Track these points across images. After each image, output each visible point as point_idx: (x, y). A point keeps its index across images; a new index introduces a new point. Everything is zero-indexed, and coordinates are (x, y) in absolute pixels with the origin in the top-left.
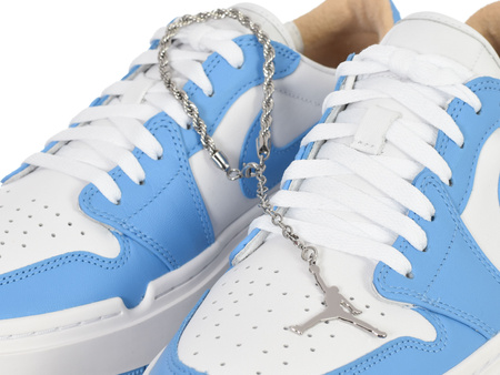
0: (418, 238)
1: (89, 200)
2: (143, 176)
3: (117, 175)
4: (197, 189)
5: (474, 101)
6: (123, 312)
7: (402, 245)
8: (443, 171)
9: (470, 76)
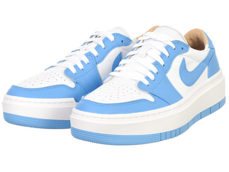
0: (152, 77)
1: (67, 72)
2: (83, 68)
3: (76, 67)
4: (98, 73)
5: (173, 46)
6: (75, 102)
7: (147, 78)
8: (162, 63)
9: (173, 40)
